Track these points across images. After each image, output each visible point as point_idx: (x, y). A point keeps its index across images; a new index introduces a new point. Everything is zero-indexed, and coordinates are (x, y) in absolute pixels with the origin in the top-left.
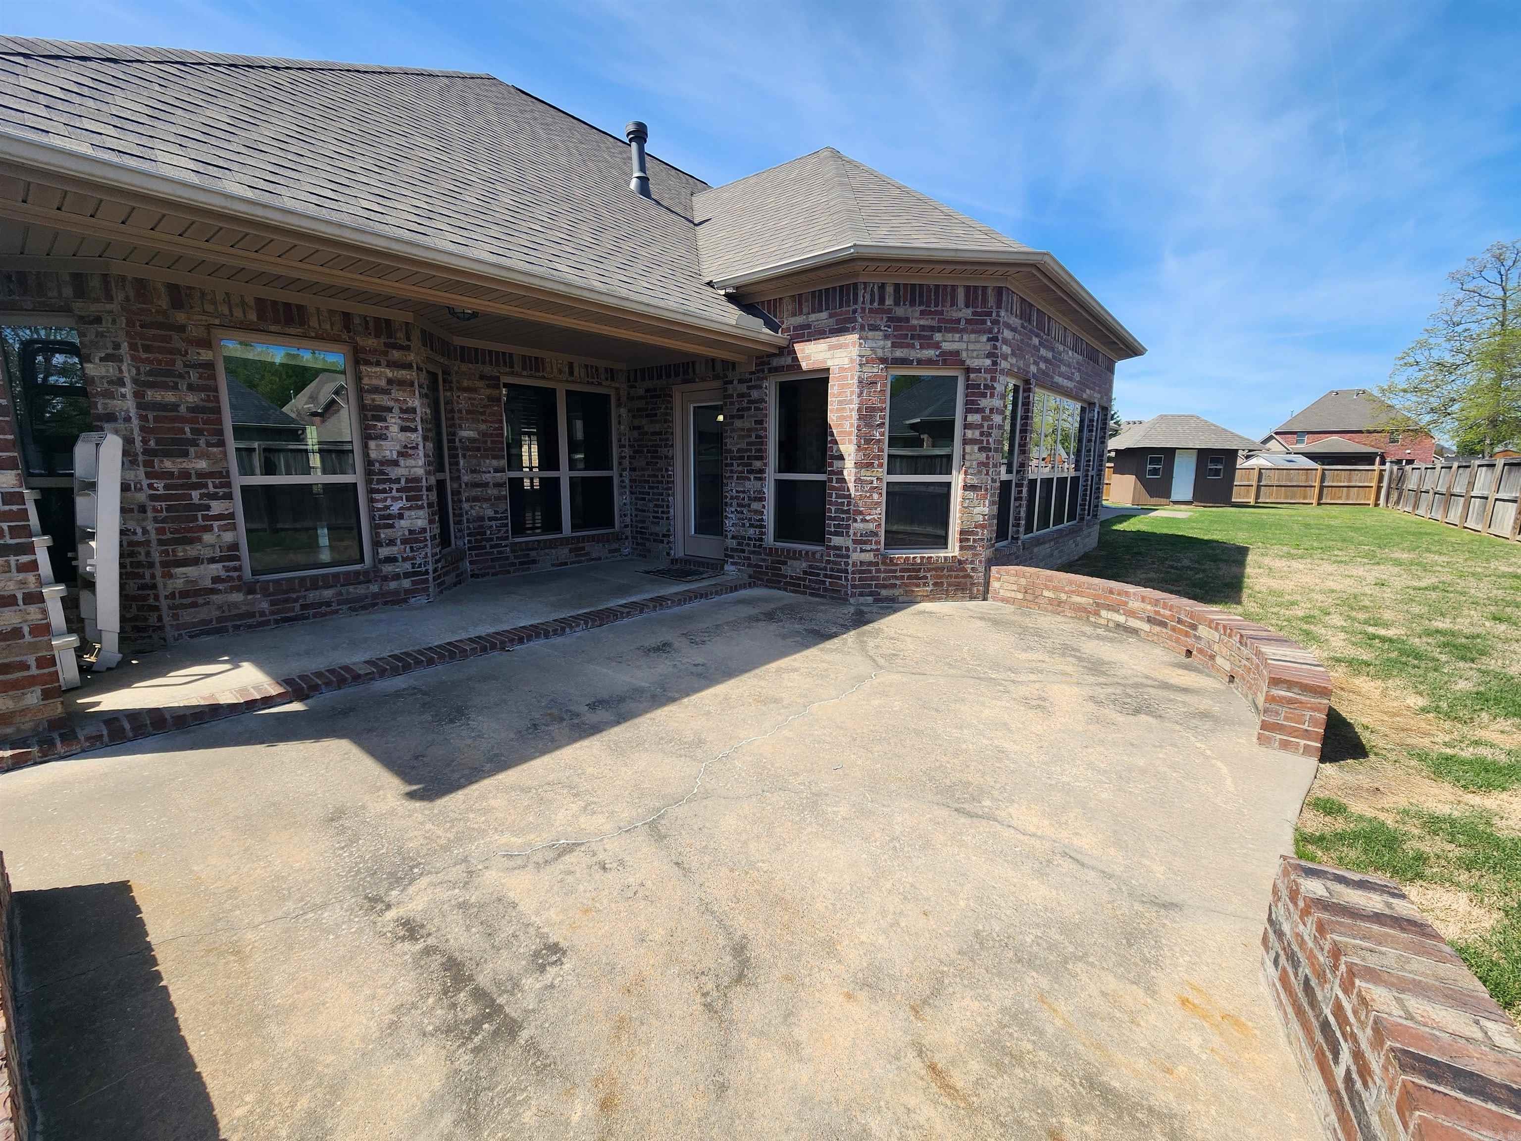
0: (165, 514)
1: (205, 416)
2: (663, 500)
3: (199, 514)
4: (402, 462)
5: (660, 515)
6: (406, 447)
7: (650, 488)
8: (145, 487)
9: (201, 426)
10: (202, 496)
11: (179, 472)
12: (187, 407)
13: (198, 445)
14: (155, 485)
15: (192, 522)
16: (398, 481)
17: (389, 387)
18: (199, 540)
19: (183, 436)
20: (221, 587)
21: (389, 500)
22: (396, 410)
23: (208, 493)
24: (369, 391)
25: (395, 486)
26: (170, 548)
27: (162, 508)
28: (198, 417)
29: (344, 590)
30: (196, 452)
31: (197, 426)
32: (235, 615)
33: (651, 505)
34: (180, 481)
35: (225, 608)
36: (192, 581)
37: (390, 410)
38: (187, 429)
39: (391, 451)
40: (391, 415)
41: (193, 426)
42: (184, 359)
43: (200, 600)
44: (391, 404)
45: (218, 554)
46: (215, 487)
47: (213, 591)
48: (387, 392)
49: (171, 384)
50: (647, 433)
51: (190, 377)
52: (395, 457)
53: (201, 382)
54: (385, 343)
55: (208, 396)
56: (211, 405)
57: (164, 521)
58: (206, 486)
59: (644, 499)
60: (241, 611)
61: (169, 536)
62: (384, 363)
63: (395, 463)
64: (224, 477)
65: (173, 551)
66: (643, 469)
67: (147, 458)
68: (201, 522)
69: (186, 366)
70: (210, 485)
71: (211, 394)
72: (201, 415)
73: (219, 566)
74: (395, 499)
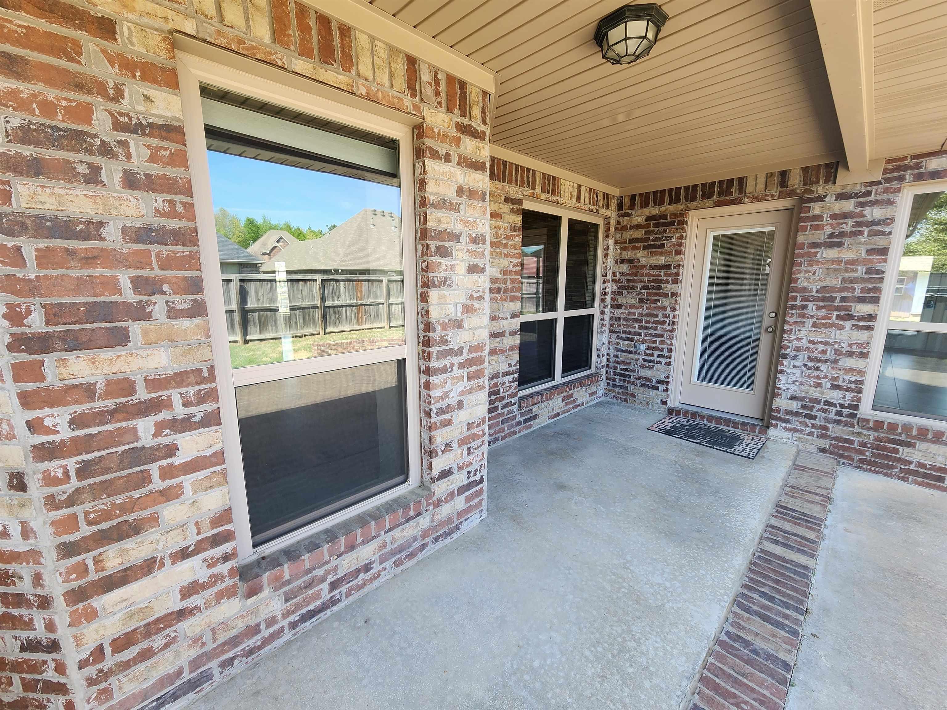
0: (74, 483)
1: (165, 250)
2: (662, 343)
3: (154, 469)
4: (466, 323)
5: (655, 358)
6: (471, 297)
7: (641, 327)
8: (21, 429)
9: (156, 272)
10: (160, 428)
11: (108, 383)
12: (124, 230)
13: (148, 317)
14: (48, 422)
15: (137, 487)
16: (460, 351)
17: (459, 200)
18: (154, 520)
19: (116, 298)
20: (196, 600)
21: (449, 381)
22: (464, 239)
23: (174, 420)
24: (434, 206)
25: (457, 360)
26: (88, 558)
27: (66, 473)
28: (149, 252)
29: (388, 538)
30: (145, 333)
31: (147, 273)
32: (224, 644)
33: (643, 347)
34: (111, 403)
35: (207, 637)
36: (141, 610)
37: (456, 238)
38: (125, 282)
39: (456, 304)
40: (457, 247)
41: (138, 272)
42: (115, 108)
43: (158, 641)
44: (459, 228)
45: (192, 539)
46: (186, 404)
47: (182, 615)
48: (454, 208)
49: (82, 169)
50: (643, 267)
51: (129, 156)
52: (459, 314)
53: (155, 170)
54: (457, 124)
55: (172, 203)
56: (176, 224)
57: (71, 501)
58: (167, 404)
59: (632, 340)
60: (235, 632)
61: (86, 530)
62: (454, 159)
63: (459, 324)
64: (204, 380)
65: (97, 561)
66: (632, 307)
67: (25, 357)
68: (157, 484)
69: (118, 126)
70: (177, 401)
71: (179, 199)
72: (157, 248)
73: (195, 561)
74: (455, 380)
